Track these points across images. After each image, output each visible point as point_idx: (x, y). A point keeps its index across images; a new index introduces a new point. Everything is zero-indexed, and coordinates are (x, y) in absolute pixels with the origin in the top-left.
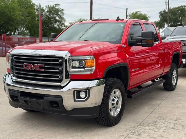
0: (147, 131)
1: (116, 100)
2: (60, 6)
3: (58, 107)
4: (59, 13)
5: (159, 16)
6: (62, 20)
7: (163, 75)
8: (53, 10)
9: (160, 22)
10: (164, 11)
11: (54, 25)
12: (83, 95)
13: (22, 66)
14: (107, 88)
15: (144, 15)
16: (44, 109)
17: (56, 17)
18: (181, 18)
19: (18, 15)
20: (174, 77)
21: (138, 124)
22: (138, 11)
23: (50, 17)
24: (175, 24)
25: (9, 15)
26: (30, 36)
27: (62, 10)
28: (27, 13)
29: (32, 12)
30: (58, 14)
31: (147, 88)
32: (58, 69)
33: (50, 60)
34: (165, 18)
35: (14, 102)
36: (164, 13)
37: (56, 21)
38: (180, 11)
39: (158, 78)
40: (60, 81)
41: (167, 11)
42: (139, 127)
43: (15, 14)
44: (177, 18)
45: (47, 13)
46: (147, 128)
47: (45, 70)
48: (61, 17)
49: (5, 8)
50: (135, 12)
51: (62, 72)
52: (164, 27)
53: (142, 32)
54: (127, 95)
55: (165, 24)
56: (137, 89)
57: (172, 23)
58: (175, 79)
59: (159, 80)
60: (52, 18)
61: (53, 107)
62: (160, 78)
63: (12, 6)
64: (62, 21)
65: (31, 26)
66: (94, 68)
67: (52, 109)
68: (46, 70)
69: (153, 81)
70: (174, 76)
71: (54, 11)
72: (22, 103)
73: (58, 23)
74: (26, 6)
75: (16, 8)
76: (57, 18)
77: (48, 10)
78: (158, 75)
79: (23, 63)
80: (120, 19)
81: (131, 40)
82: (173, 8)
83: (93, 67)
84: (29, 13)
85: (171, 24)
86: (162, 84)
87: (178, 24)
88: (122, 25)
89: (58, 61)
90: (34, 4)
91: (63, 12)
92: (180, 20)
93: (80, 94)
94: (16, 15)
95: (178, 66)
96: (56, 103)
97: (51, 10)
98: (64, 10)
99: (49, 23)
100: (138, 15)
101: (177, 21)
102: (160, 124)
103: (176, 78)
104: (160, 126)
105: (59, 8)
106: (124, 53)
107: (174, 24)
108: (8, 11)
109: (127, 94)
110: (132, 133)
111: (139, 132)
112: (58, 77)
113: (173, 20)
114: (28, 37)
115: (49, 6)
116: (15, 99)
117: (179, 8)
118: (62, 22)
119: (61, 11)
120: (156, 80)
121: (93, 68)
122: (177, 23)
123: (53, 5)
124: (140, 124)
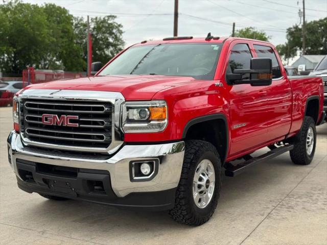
0: (299, 203)
1: (205, 179)
2: (115, 19)
3: (102, 190)
4: (114, 31)
5: (287, 36)
6: (119, 43)
7: (289, 136)
8: (103, 26)
9: (289, 47)
10: (294, 28)
11: (104, 52)
12: (146, 169)
13: (41, 119)
14: (189, 158)
15: (261, 34)
16: (78, 195)
17: (109, 38)
18: (324, 39)
19: (47, 34)
20: (310, 140)
21: (285, 196)
22: (251, 28)
23: (98, 37)
24: (315, 50)
25: (32, 35)
26: (64, 70)
27: (120, 25)
28: (60, 31)
29: (69, 30)
30: (111, 33)
31: (260, 159)
32: (103, 123)
33: (89, 109)
34: (297, 40)
35: (25, 182)
36: (295, 31)
37: (108, 45)
38: (322, 28)
39: (282, 143)
40: (106, 145)
41: (300, 27)
42: (287, 198)
43: (42, 33)
44: (317, 39)
45: (94, 31)
46: (298, 200)
47: (79, 125)
48: (116, 38)
49: (25, 22)
50: (244, 28)
51: (110, 129)
52: (294, 54)
53: (251, 60)
54: (225, 171)
55: (296, 50)
56: (243, 160)
57: (310, 48)
58: (311, 144)
59: (283, 145)
60: (102, 39)
61: (93, 190)
62: (284, 141)
63: (36, 19)
64: (118, 45)
65: (66, 54)
66: (166, 121)
67: (90, 194)
68: (81, 126)
69: (272, 147)
70: (308, 138)
71: (106, 27)
72: (40, 184)
73: (111, 49)
74: (58, 19)
75: (43, 23)
76: (111, 40)
77: (96, 26)
78: (280, 137)
79: (41, 113)
80: (212, 37)
81: (231, 74)
82: (312, 22)
83: (164, 120)
84: (63, 31)
85: (308, 50)
86: (288, 152)
87: (320, 50)
88: (216, 48)
89: (102, 109)
90: (72, 16)
91: (121, 29)
92: (324, 43)
93: (141, 168)
94: (43, 36)
95: (316, 122)
96: (99, 183)
97: (101, 26)
98: (122, 27)
99: (97, 49)
100: (250, 33)
101: (318, 44)
102: (316, 195)
103: (313, 142)
104: (317, 198)
105: (115, 23)
106: (219, 97)
107: (312, 50)
108: (30, 28)
109: (225, 169)
110: (279, 206)
111: (289, 205)
112: (102, 138)
113: (310, 43)
114: (62, 72)
115: (96, 18)
116: (27, 176)
117: (321, 22)
118: (118, 47)
119: (117, 27)
120: (278, 145)
121: (163, 122)
122: (317, 48)
123: (104, 17)
124: (288, 195)
